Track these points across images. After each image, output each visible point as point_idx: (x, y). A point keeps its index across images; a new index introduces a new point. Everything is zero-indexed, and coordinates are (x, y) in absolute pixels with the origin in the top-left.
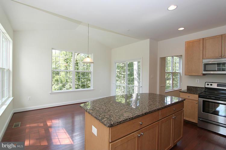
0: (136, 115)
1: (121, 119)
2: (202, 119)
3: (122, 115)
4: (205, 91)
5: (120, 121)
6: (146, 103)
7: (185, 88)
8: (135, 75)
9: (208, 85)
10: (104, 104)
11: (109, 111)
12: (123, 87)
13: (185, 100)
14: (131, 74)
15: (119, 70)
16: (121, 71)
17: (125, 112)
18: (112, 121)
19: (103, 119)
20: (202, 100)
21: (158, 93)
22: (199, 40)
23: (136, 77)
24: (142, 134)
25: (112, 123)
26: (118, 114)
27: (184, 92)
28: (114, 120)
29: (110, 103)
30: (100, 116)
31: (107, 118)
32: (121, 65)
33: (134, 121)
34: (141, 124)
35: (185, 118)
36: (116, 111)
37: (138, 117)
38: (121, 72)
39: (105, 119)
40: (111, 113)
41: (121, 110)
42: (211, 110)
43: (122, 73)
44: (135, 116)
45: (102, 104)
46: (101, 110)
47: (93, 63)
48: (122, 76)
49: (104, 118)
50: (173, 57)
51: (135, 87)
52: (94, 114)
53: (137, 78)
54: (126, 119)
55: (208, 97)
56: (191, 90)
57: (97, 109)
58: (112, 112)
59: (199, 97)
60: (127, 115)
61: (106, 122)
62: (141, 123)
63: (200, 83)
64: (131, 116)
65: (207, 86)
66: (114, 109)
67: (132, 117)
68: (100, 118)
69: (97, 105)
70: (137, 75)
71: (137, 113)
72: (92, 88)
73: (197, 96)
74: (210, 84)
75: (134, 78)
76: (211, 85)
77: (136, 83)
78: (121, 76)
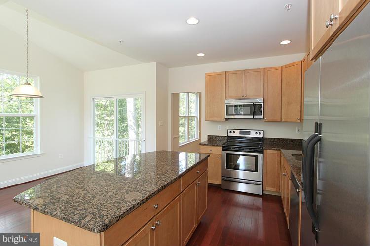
0: (148, 193)
1: (123, 208)
2: (226, 178)
3: (123, 200)
4: (228, 141)
5: (122, 212)
6: (159, 169)
7: (205, 139)
8: (130, 120)
9: (231, 132)
10: (80, 183)
11: (94, 197)
12: (108, 142)
13: (209, 156)
14: (123, 120)
15: (100, 112)
16: (102, 114)
17: (128, 192)
18: (105, 218)
19: (83, 218)
20: (225, 152)
21: (170, 149)
22: (221, 74)
23: (132, 124)
24: (159, 223)
25: (107, 222)
26: (115, 200)
27: (205, 145)
28: (109, 215)
29: (92, 179)
30: (74, 212)
31: (93, 213)
32: (103, 102)
33: (145, 205)
34: (157, 208)
35: (210, 181)
36: (109, 194)
37: (152, 196)
38: (103, 116)
39: (88, 219)
40: (99, 200)
41: (119, 190)
42: (233, 165)
43: (106, 118)
44: (146, 196)
45: (74, 185)
46: (75, 198)
47: (42, 97)
48: (106, 122)
49: (86, 216)
50: (188, 93)
51: (130, 142)
52: (59, 212)
53: (134, 126)
54: (132, 206)
55: (232, 149)
56: (212, 140)
57: (65, 198)
58: (101, 198)
59: (223, 150)
60: (133, 198)
61: (92, 223)
62: (156, 206)
63: (221, 131)
64: (140, 197)
65: (230, 135)
66: (104, 192)
67: (141, 199)
68: (76, 218)
69: (63, 189)
70: (133, 121)
71: (149, 190)
72: (37, 150)
73: (220, 148)
74: (232, 131)
75: (127, 126)
76: (234, 132)
77: (132, 134)
78: (104, 123)
